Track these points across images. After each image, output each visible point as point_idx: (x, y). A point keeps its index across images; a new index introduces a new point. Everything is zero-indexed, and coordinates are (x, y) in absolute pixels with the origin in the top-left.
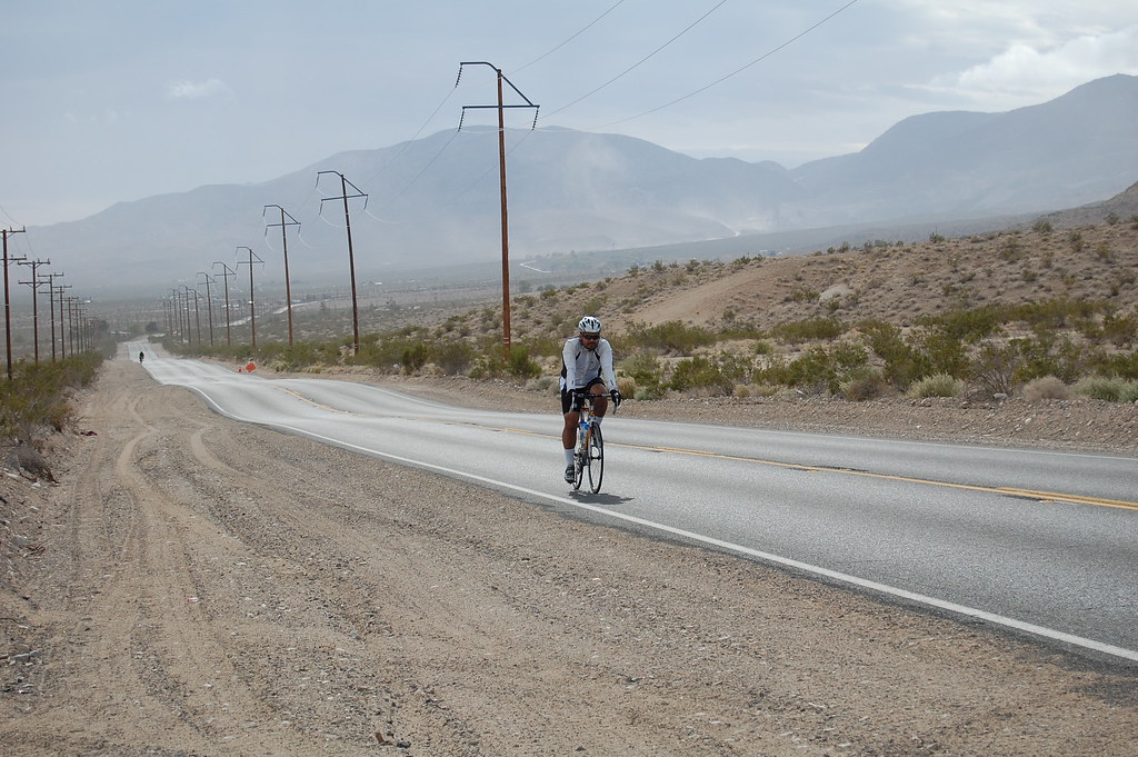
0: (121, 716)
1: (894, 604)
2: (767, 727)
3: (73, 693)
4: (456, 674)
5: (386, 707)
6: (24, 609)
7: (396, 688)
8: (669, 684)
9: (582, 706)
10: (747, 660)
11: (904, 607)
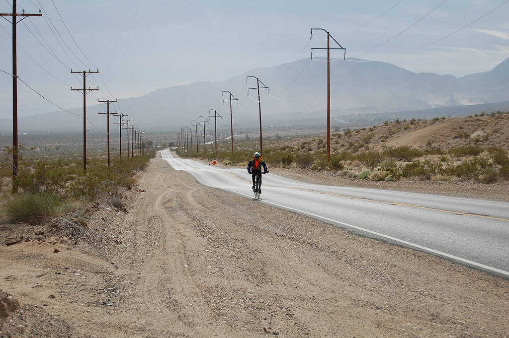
0: (152, 317)
1: (498, 276)
2: (439, 331)
3: (132, 306)
4: (300, 303)
5: (269, 316)
6: (111, 268)
7: (273, 308)
8: (395, 310)
9: (356, 319)
10: (431, 301)
11: (503, 278)
